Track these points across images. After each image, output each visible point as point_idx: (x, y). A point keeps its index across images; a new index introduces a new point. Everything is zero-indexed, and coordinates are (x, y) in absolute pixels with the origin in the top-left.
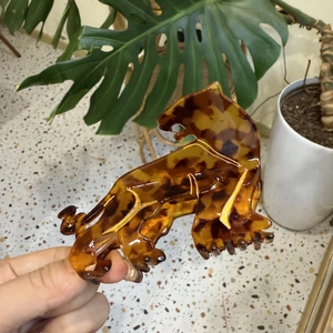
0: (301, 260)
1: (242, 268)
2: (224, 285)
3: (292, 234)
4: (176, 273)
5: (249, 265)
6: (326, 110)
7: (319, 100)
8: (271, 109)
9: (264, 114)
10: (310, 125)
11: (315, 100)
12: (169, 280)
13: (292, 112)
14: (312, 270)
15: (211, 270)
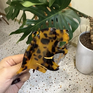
0: (87, 83)
1: (70, 85)
2: (65, 91)
3: (84, 75)
4: (51, 87)
5: (72, 84)
6: (92, 40)
7: (90, 37)
8: (77, 39)
9: (75, 41)
10: (88, 44)
11: (89, 37)
12: (49, 89)
13: (83, 40)
14: (90, 86)
15: (61, 86)
